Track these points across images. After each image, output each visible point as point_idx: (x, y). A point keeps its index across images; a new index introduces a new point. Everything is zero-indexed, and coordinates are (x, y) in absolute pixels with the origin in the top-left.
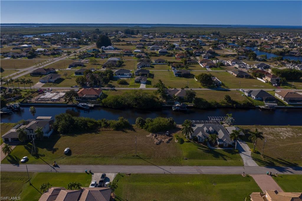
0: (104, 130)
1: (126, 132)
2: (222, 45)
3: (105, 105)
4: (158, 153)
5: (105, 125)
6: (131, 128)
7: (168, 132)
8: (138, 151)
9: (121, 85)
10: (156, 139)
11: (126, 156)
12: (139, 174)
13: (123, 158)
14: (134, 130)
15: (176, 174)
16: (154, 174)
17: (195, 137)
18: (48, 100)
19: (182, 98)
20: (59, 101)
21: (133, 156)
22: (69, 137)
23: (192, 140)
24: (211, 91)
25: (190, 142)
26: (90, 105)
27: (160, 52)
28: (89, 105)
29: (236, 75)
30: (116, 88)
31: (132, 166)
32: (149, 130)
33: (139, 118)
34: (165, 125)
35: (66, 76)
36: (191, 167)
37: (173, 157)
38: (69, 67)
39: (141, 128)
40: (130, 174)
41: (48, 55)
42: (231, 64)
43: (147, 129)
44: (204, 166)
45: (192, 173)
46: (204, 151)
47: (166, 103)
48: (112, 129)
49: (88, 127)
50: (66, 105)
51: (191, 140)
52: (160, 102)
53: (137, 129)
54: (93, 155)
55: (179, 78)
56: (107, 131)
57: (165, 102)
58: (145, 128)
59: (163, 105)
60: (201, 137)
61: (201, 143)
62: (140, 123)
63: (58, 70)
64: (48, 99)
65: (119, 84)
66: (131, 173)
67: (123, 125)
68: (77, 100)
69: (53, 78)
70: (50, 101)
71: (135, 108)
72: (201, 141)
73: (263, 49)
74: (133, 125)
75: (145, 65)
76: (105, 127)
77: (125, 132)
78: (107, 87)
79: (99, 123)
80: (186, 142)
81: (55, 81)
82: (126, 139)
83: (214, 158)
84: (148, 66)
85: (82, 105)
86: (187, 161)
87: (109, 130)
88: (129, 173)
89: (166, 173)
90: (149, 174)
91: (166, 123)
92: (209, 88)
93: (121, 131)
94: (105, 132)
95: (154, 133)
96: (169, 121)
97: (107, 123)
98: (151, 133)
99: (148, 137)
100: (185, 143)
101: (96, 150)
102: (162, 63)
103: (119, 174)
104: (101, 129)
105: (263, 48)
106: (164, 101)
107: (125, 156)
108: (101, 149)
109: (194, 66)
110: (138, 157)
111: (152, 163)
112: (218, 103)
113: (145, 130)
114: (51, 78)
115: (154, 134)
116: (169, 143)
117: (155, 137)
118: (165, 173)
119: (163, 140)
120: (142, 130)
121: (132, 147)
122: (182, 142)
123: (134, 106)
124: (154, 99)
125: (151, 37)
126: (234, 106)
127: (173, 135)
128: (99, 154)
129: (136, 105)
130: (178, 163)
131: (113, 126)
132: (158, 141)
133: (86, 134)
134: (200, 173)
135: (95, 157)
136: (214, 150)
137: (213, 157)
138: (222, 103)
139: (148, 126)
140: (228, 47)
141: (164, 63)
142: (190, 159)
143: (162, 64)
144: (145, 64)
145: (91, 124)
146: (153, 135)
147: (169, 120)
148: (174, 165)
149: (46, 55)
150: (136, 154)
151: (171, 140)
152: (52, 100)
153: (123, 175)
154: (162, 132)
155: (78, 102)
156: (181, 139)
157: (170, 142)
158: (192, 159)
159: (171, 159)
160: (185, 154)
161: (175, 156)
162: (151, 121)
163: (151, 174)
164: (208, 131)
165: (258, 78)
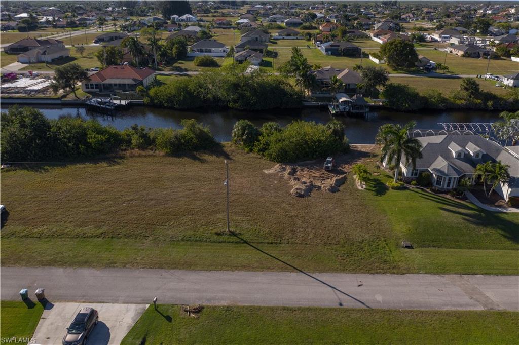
0: (137, 154)
1: (202, 161)
2: (409, 16)
3: (156, 101)
4: (304, 226)
5: (142, 141)
6: (217, 150)
7: (329, 159)
8: (235, 218)
9: (202, 67)
10: (295, 179)
11: (192, 233)
12: (238, 307)
13: (183, 240)
14: (227, 156)
15: (388, 312)
16: (299, 309)
17: (423, 174)
18: (17, 93)
19: (351, 87)
20: (44, 94)
21: (217, 234)
22: (25, 172)
23: (414, 182)
24: (417, 79)
25: (408, 189)
26: (117, 102)
27: (287, 23)
28: (115, 102)
29: (461, 53)
30: (189, 73)
31: (209, 274)
32: (270, 155)
33: (241, 122)
34: (320, 141)
35: (81, 53)
36: (437, 277)
37: (360, 240)
38: (96, 42)
39: (247, 150)
40: (199, 310)
41: (63, 27)
42: (439, 39)
43: (266, 153)
44: (487, 276)
45: (454, 306)
46: (467, 218)
47: (312, 99)
48: (162, 153)
49: (88, 145)
50: (59, 102)
51: (409, 183)
52: (296, 94)
53: (234, 154)
54: (79, 230)
55: (335, 57)
56: (145, 156)
57: (308, 97)
58: (260, 150)
59: (306, 104)
60: (446, 171)
61: (447, 192)
62: (245, 137)
63: (71, 46)
64: (17, 90)
65: (198, 66)
66: (204, 303)
67: (195, 141)
68: (88, 92)
69: (48, 54)
70: (21, 93)
71: (232, 108)
72: (444, 185)
73: (492, 21)
74: (224, 143)
75: (257, 38)
76: (141, 147)
77: (199, 159)
78: (170, 70)
79: (125, 137)
80: (394, 188)
81: (53, 60)
82: (199, 181)
83: (509, 243)
84: (263, 40)
85: (99, 103)
86: (416, 255)
87: (150, 156)
88: (197, 305)
89: (345, 305)
90: (277, 308)
91: (323, 136)
92: (409, 73)
93: (188, 157)
94: (138, 159)
95: (286, 164)
96: (331, 130)
97: (149, 137)
98: (278, 162)
99: (269, 175)
100: (391, 192)
101: (95, 212)
102: (294, 36)
103: (155, 307)
104: (128, 153)
105: (492, 19)
106: (307, 93)
107: (190, 232)
108: (113, 208)
109: (361, 41)
110: (234, 239)
111: (285, 259)
112: (447, 99)
113: (259, 156)
114: (44, 53)
115: (288, 167)
116: (338, 191)
117: (290, 174)
118: (341, 305)
119: (319, 184)
120: (252, 155)
121: (217, 205)
122: (380, 188)
123: (231, 105)
124: (282, 86)
125: (268, 7)
126: (490, 106)
127: (345, 170)
128: (99, 228)
129: (235, 101)
130: (385, 261)
131: (165, 145)
132: (303, 187)
133: (78, 166)
134: (485, 306)
135: (85, 237)
136: (500, 215)
137: (503, 239)
138: (455, 98)
139: (267, 144)
140: (420, 19)
141: (299, 38)
142: (423, 246)
143: (293, 39)
144: (258, 36)
145: (100, 137)
146: (284, 170)
147: (329, 128)
148: (371, 269)
149: (59, 27)
150: (229, 227)
151: (343, 183)
152: (26, 92)
153: (169, 313)
154: (311, 162)
155: (89, 95)
156: (375, 180)
157: (341, 188)
158: (429, 246)
159: (354, 248)
160: (400, 228)
161: (367, 236)
162: (276, 129)
163: (284, 308)
164: (462, 156)
165: (512, 58)
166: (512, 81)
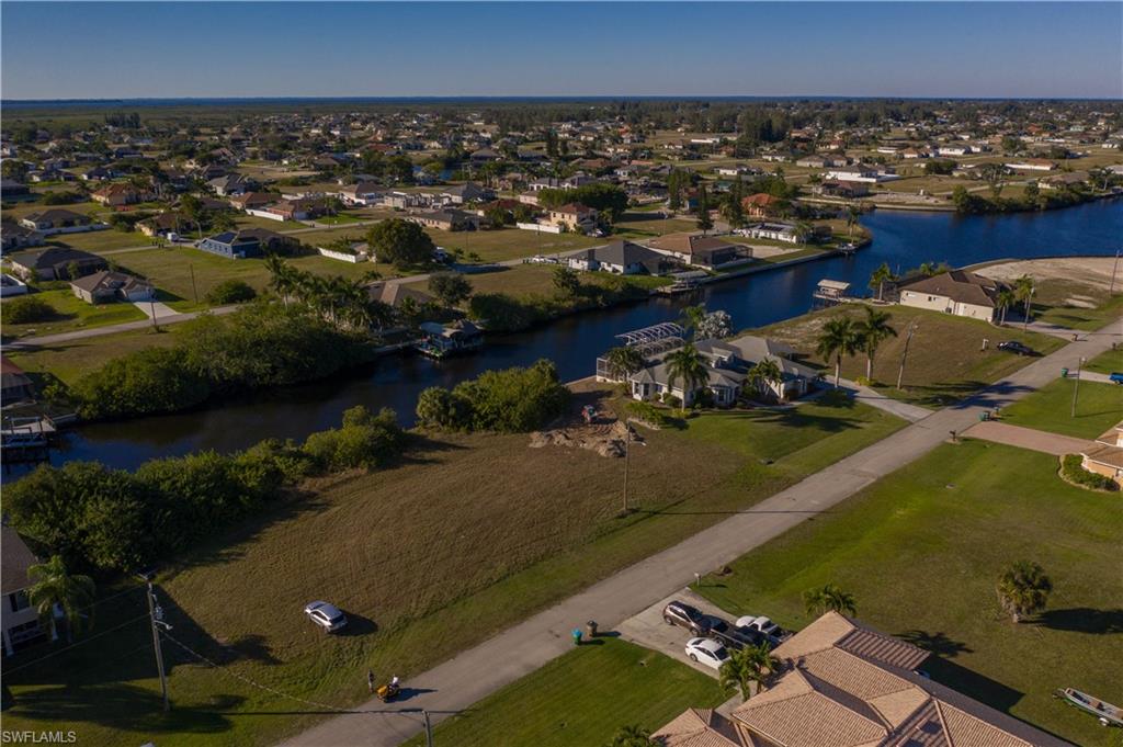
0: (327, 484)
1: (436, 461)
6: (425, 442)
9: (34, 325)
11: (595, 527)
13: (600, 537)
17: (705, 393)
23: (697, 405)
25: (698, 414)
29: (445, 225)
37: (734, 471)
39: (462, 430)
40: (728, 570)
42: (363, 202)
47: (378, 342)
51: (694, 408)
72: (726, 398)
74: (411, 431)
75: (13, 241)
84: (31, 242)
86: (785, 466)
87: (349, 479)
94: (342, 489)
102: (82, 224)
110: (643, 514)
112: (549, 303)
120: (478, 433)
122: (675, 423)
131: (356, 456)
138: (558, 300)
142: (777, 457)
143: (85, 231)
146: (551, 436)
147: (540, 371)
158: (781, 455)
160: (746, 450)
161: (733, 466)
165: (518, 224)
166: (586, 264)
